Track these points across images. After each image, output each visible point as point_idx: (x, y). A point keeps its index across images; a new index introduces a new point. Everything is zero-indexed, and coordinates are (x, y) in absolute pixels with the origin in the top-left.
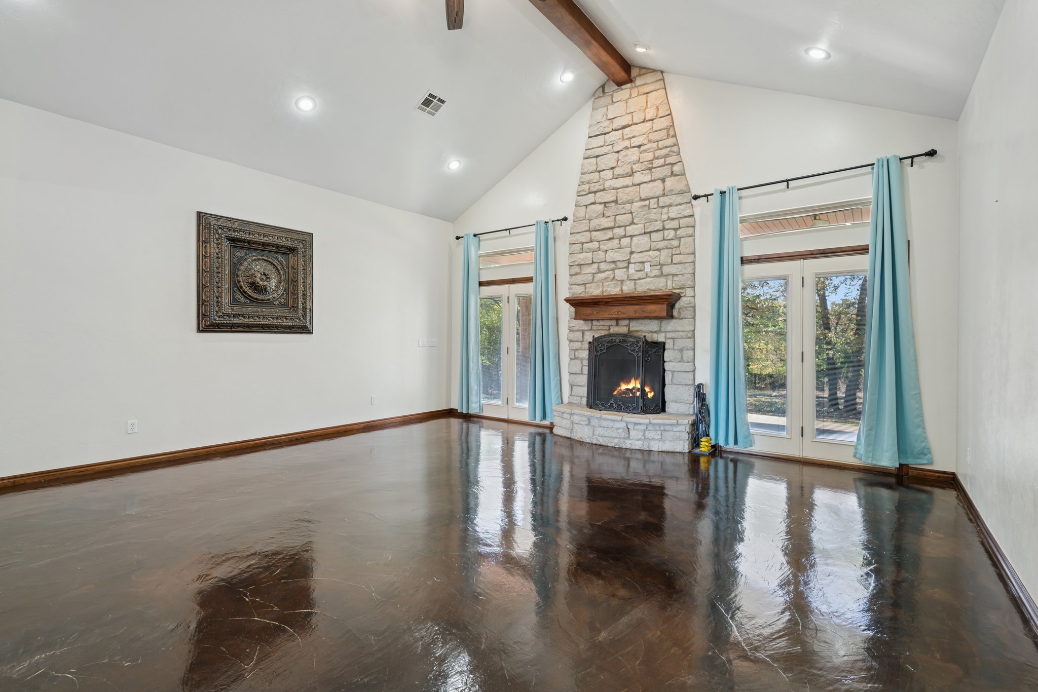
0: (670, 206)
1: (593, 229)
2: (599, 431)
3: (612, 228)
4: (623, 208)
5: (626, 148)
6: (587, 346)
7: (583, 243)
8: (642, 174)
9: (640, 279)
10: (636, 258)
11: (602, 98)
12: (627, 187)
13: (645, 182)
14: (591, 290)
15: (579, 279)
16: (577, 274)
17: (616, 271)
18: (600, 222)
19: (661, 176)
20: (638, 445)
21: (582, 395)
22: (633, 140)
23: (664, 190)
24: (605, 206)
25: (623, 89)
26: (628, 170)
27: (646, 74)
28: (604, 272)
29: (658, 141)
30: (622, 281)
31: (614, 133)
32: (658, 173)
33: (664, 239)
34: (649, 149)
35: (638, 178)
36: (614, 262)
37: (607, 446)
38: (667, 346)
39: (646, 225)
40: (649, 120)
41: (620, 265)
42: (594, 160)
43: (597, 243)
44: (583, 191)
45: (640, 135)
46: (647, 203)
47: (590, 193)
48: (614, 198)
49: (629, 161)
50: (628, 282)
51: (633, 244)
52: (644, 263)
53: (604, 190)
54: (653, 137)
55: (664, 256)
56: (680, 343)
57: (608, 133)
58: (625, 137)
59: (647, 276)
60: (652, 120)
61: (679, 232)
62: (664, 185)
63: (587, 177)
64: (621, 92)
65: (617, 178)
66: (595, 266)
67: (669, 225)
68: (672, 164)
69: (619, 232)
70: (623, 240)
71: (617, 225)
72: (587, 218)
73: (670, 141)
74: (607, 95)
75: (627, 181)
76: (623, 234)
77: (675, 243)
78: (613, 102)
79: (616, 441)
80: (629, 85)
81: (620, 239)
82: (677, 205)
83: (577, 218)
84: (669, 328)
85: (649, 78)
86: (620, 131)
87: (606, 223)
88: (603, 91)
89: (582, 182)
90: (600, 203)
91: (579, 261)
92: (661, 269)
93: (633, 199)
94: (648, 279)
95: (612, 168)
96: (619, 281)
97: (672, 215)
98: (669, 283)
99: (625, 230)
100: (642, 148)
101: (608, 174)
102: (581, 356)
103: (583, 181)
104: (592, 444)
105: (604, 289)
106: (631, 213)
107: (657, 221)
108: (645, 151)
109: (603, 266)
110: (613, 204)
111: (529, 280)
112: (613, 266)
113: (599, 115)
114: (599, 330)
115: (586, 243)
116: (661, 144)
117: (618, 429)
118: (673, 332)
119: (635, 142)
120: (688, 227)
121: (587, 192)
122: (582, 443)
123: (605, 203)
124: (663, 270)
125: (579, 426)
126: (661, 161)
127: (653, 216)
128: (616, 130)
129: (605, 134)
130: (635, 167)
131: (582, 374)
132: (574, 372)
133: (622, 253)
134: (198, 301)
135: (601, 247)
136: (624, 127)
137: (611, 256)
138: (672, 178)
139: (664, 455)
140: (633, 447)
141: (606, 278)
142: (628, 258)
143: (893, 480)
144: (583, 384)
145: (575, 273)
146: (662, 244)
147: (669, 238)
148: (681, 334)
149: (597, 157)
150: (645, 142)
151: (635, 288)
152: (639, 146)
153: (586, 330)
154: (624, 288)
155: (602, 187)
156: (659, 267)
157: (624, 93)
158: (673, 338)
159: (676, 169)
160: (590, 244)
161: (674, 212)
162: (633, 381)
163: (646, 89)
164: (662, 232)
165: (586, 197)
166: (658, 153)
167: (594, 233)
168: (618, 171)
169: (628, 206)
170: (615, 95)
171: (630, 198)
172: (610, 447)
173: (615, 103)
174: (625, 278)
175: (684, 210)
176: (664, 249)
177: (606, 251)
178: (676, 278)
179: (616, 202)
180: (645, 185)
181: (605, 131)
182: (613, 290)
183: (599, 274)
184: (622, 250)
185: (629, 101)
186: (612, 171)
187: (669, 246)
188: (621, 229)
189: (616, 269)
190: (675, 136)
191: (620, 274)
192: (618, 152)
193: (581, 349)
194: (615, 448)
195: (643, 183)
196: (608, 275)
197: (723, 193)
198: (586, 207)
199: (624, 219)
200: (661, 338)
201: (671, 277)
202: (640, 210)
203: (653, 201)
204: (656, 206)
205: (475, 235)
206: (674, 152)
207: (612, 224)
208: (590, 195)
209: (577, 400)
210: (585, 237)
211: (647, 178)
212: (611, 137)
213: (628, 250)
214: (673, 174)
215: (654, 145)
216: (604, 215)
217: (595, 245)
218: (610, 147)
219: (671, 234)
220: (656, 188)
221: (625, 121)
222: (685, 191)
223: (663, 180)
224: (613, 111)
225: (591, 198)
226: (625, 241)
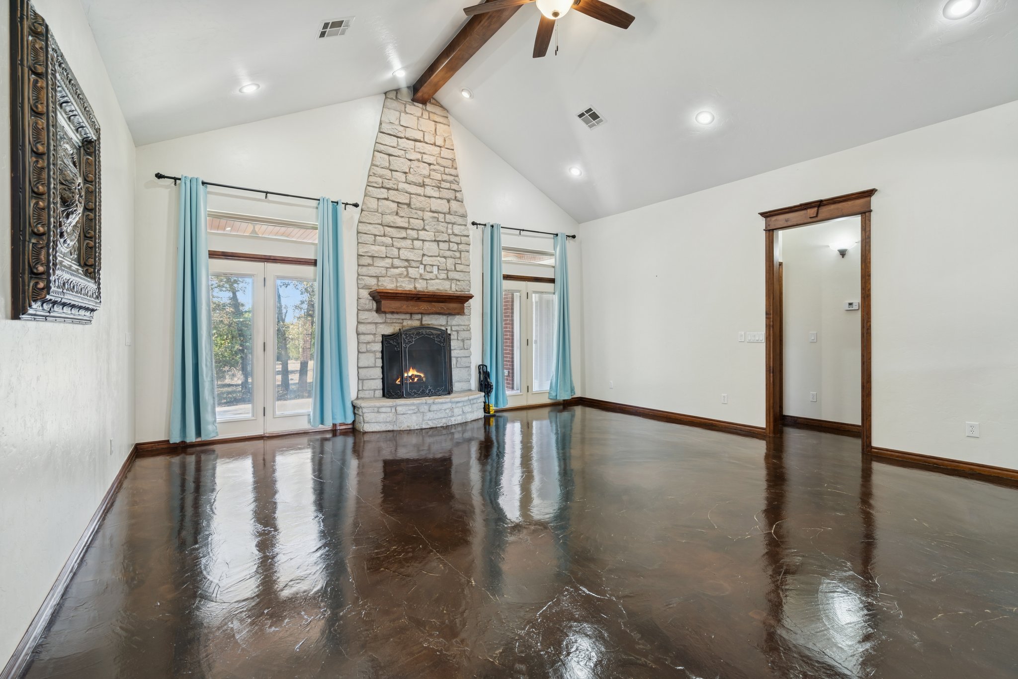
0: (453, 224)
1: (385, 224)
2: (429, 415)
3: (406, 229)
4: (416, 213)
5: (418, 160)
6: (381, 339)
7: (375, 235)
8: (433, 189)
9: (431, 279)
10: (426, 260)
11: (395, 102)
12: (420, 195)
13: (435, 197)
14: (385, 284)
15: (372, 271)
16: (369, 265)
17: (410, 269)
18: (395, 219)
19: (447, 197)
20: (459, 419)
21: (375, 388)
22: (425, 156)
23: (449, 209)
24: (398, 206)
25: (414, 105)
26: (420, 180)
27: (436, 105)
28: (397, 268)
29: (444, 167)
30: (415, 279)
31: (405, 140)
32: (445, 194)
33: (449, 250)
34: (438, 170)
35: (429, 191)
36: (407, 260)
37: (436, 427)
38: (452, 337)
39: (436, 234)
40: (438, 146)
41: (414, 264)
42: (385, 157)
43: (390, 239)
44: (376, 183)
45: (429, 155)
46: (436, 215)
47: (382, 187)
48: (407, 201)
49: (422, 173)
50: (420, 281)
51: (425, 248)
52: (433, 266)
53: (397, 190)
54: (441, 161)
55: (449, 263)
56: (463, 335)
57: (401, 138)
58: (417, 150)
59: (437, 278)
60: (440, 147)
61: (460, 246)
62: (449, 205)
63: (379, 171)
64: (413, 107)
65: (410, 184)
66: (389, 261)
67: (453, 239)
68: (455, 191)
69: (413, 234)
70: (415, 242)
71: (410, 227)
72: (380, 211)
73: (453, 171)
74: (399, 102)
75: (420, 190)
76: (416, 236)
77: (458, 254)
79: (444, 421)
80: (420, 105)
81: (413, 240)
82: (459, 225)
83: (368, 208)
84: (454, 323)
85: (438, 110)
86: (412, 142)
87: (400, 222)
88: (396, 97)
89: (373, 173)
90: (393, 201)
91: (374, 252)
92: (447, 274)
93: (425, 208)
94: (437, 281)
95: (405, 173)
96: (412, 278)
97: (456, 232)
98: (453, 286)
99: (418, 234)
100: (432, 167)
101: (402, 177)
102: (374, 349)
103: (376, 173)
104: (422, 429)
105: (398, 285)
106: (423, 220)
107: (443, 233)
108: (434, 170)
109: (397, 262)
110: (406, 206)
112: (406, 264)
113: (391, 116)
114: (393, 323)
115: (379, 236)
116: (447, 170)
117: (445, 410)
118: (456, 326)
119: (427, 158)
120: (466, 244)
121: (381, 186)
122: (409, 432)
123: (398, 203)
124: (449, 275)
125: (404, 416)
126: (447, 185)
127: (441, 228)
128: (408, 139)
129: (398, 137)
130: (427, 181)
131: (375, 367)
132: (367, 366)
133: (415, 253)
135: (395, 243)
136: (416, 140)
137: (405, 254)
138: (455, 202)
139: (474, 422)
140: (457, 423)
141: (400, 274)
142: (421, 259)
143: (561, 407)
144: (376, 377)
145: (367, 264)
146: (448, 253)
147: (453, 250)
148: (463, 327)
149: (390, 155)
150: (434, 163)
151: (427, 287)
152: (430, 164)
153: (380, 323)
154: (417, 285)
155: (395, 187)
156: (446, 272)
157: (416, 109)
158: (457, 331)
159: (458, 195)
160: (383, 238)
161: (457, 230)
162: (411, 370)
163: (436, 118)
164: (448, 243)
165: (378, 190)
166: (445, 177)
167: (389, 229)
168: (411, 178)
169: (420, 213)
170: (408, 106)
171: (422, 206)
172: (439, 427)
173: (407, 113)
174: (418, 276)
175: (465, 230)
176: (449, 257)
177: (399, 249)
178: (458, 283)
179: (409, 205)
180: (434, 199)
181: (399, 135)
182: (407, 286)
183: (392, 270)
184: (416, 251)
185: (419, 118)
186: (405, 175)
187: (453, 256)
188: (414, 231)
189: (409, 267)
190: (456, 169)
191: (413, 272)
192: (410, 160)
193: (374, 342)
194: (443, 427)
195: (432, 197)
196: (402, 271)
197: (492, 226)
198: (378, 200)
199: (418, 223)
200: (448, 330)
201: (455, 281)
202: (431, 220)
203: (441, 216)
204: (443, 220)
205: (203, 183)
206: (456, 181)
207: (406, 225)
208: (382, 190)
209: (369, 394)
210: (379, 230)
211: (436, 194)
212: (403, 143)
213: (421, 252)
214: (456, 199)
215: (442, 169)
216: (397, 214)
217: (388, 241)
218: (403, 152)
219: (455, 247)
220: (442, 206)
221: (419, 136)
222: (464, 216)
223: (449, 201)
224: (406, 120)
225: (383, 193)
226: (418, 244)
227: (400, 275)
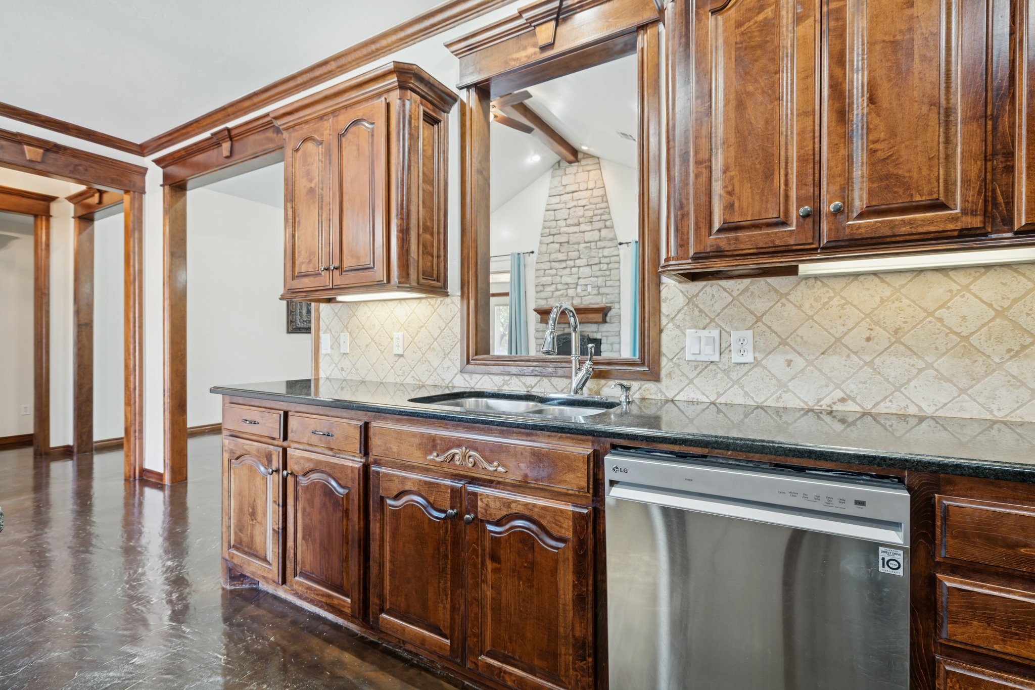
0: (604, 248)
1: (552, 260)
3: (566, 260)
4: (573, 247)
5: (575, 206)
7: (545, 270)
8: (586, 225)
9: (584, 296)
10: (582, 281)
11: (558, 171)
12: (576, 233)
13: (588, 231)
14: (551, 303)
15: (543, 295)
16: (541, 291)
17: (569, 290)
18: (557, 255)
19: (598, 227)
22: (580, 201)
23: (600, 237)
24: (561, 245)
25: (572, 166)
26: (576, 221)
27: (588, 158)
28: (560, 290)
29: (596, 204)
30: (573, 297)
31: (566, 195)
32: (597, 225)
33: (600, 270)
34: (590, 209)
35: (583, 227)
36: (567, 284)
38: (602, 342)
39: (588, 259)
40: (590, 189)
41: (571, 286)
42: (552, 213)
43: (555, 270)
44: (545, 233)
45: (584, 199)
46: (589, 245)
47: (550, 235)
48: (567, 240)
49: (577, 215)
50: (577, 298)
51: (580, 272)
52: (586, 285)
53: (560, 234)
54: (593, 201)
55: (600, 281)
56: (612, 339)
57: (562, 195)
58: (574, 199)
59: (589, 294)
60: (592, 189)
61: (610, 266)
62: (600, 234)
63: (548, 224)
65: (569, 226)
66: (554, 286)
67: (603, 260)
68: (606, 221)
70: (573, 269)
71: (569, 259)
72: (548, 252)
73: (604, 205)
74: (562, 169)
75: (576, 229)
76: (573, 265)
77: (607, 273)
78: (566, 174)
80: (576, 164)
81: (571, 268)
82: (608, 248)
83: (541, 252)
84: (604, 330)
85: (590, 161)
86: (571, 195)
87: (561, 256)
88: (559, 166)
90: (557, 243)
92: (598, 290)
93: (580, 242)
94: (590, 297)
95: (566, 219)
96: (571, 297)
97: (606, 254)
98: (604, 299)
99: (574, 262)
100: (586, 208)
101: (562, 223)
103: (545, 226)
106: (579, 251)
107: (595, 257)
108: (587, 210)
109: (559, 286)
110: (566, 244)
111: (507, 294)
112: (566, 286)
113: (556, 182)
115: (547, 270)
116: (598, 206)
118: (606, 332)
119: (581, 203)
120: (615, 262)
121: (548, 234)
123: (561, 243)
124: (600, 290)
126: (598, 218)
127: (593, 254)
128: (568, 193)
129: (560, 195)
130: (581, 220)
133: (572, 278)
134: (288, 312)
135: (558, 273)
136: (573, 192)
137: (565, 279)
138: (605, 230)
142: (576, 281)
145: (539, 291)
146: (599, 273)
147: (603, 269)
148: (612, 333)
149: (555, 210)
150: (588, 204)
151: (582, 302)
152: (584, 206)
154: (574, 302)
155: (558, 232)
156: (597, 288)
157: (573, 169)
158: (607, 336)
159: (608, 223)
160: (550, 271)
161: (606, 252)
163: (589, 168)
164: (599, 265)
165: (547, 237)
166: (597, 212)
167: (553, 263)
168: (569, 222)
169: (576, 246)
170: (567, 169)
171: (578, 241)
174: (575, 295)
175: (613, 251)
176: (600, 276)
177: (561, 276)
178: (608, 296)
179: (568, 242)
181: (560, 193)
183: (557, 292)
184: (573, 276)
185: (576, 174)
186: (565, 221)
187: (604, 275)
188: (572, 261)
189: (568, 288)
190: (607, 202)
191: (571, 292)
192: (569, 209)
195: (586, 231)
196: (563, 292)
198: (548, 245)
199: (573, 255)
200: (598, 336)
201: (605, 296)
202: (584, 249)
203: (593, 244)
204: (595, 247)
206: (606, 212)
207: (565, 258)
208: (550, 237)
210: (546, 266)
211: (589, 228)
212: (564, 198)
213: (576, 276)
214: (606, 227)
215: (594, 206)
216: (560, 251)
217: (554, 272)
218: (564, 205)
219: (605, 267)
220: (595, 235)
221: (574, 188)
222: (614, 239)
223: (600, 230)
224: (566, 180)
225: (551, 239)
226: (574, 270)
227: (562, 295)
